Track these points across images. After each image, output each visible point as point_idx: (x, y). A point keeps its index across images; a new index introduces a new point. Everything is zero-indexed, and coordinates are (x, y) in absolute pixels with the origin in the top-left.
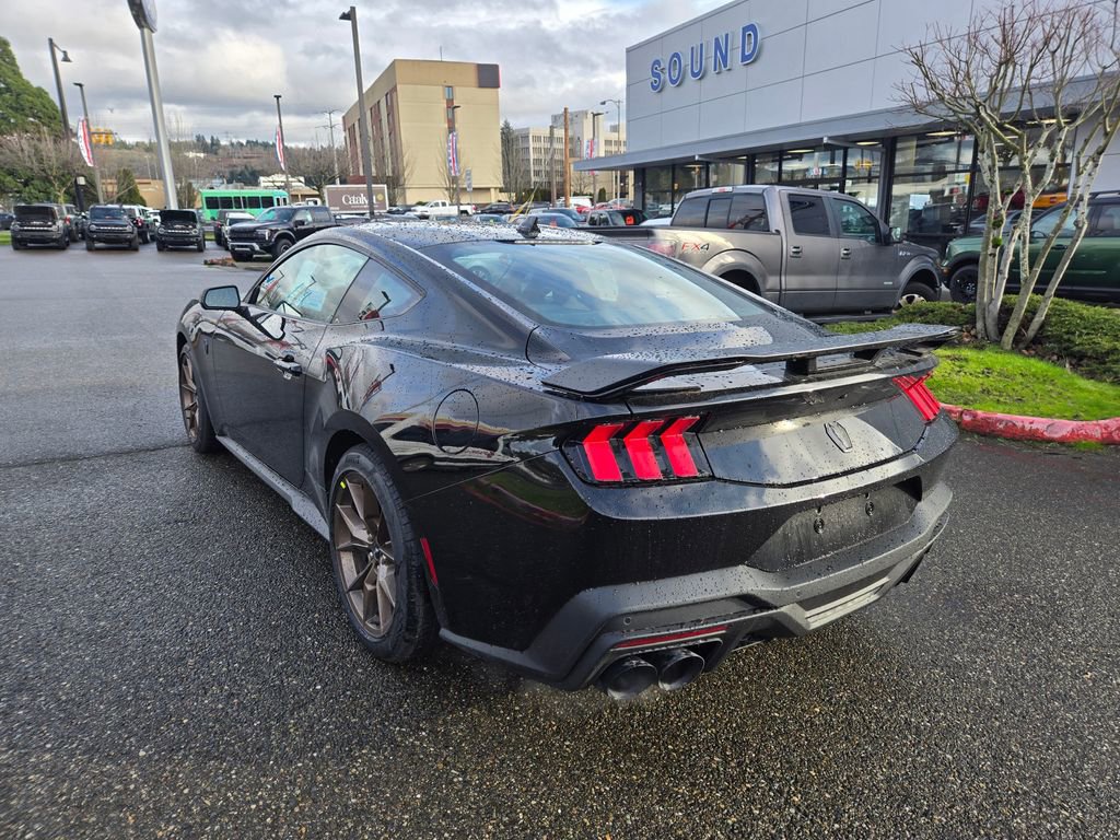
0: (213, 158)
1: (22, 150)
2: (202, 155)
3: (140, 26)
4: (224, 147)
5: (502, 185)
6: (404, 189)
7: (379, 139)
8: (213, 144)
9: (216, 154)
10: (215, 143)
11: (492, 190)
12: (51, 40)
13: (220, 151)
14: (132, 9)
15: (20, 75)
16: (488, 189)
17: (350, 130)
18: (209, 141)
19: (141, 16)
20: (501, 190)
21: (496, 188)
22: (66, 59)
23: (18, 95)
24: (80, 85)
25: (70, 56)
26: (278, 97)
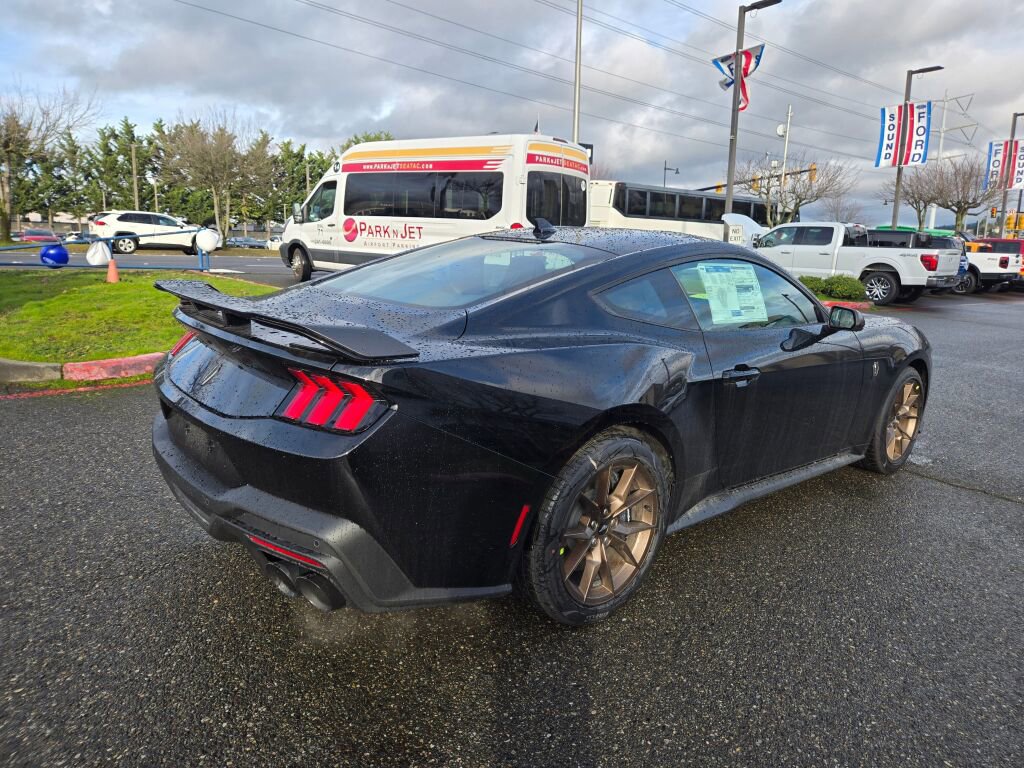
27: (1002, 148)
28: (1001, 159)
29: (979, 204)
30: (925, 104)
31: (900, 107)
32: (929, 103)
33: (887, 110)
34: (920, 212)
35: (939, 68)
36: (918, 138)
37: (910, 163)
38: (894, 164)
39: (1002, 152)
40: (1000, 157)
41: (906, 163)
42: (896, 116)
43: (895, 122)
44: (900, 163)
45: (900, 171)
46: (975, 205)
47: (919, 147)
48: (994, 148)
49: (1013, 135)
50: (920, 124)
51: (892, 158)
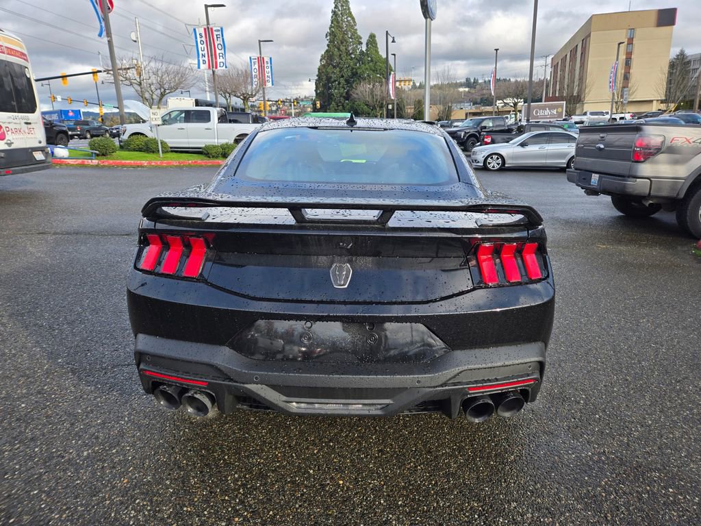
0: (473, 91)
1: (366, 92)
2: (467, 89)
3: (426, 18)
4: (480, 84)
5: (664, 98)
6: (583, 104)
7: (572, 71)
8: (474, 82)
9: (475, 88)
10: (476, 81)
11: (655, 102)
12: (387, 32)
13: (478, 87)
14: (422, 8)
15: (378, 52)
16: (651, 101)
17: (555, 67)
18: (472, 81)
19: (426, 11)
20: (662, 102)
21: (657, 100)
22: (393, 41)
23: (376, 63)
24: (394, 55)
25: (395, 40)
26: (497, 50)
27: (257, 60)
28: (257, 67)
29: (255, 95)
30: (219, 29)
31: (205, 29)
32: (222, 29)
33: (197, 30)
34: (227, 100)
35: (223, 6)
36: (220, 51)
37: (219, 68)
38: (209, 68)
39: (257, 63)
40: (257, 66)
41: (216, 68)
42: (203, 35)
43: (203, 39)
44: (213, 67)
45: (213, 72)
46: (252, 96)
47: (221, 58)
48: (253, 61)
49: (260, 54)
50: (218, 42)
51: (207, 62)
